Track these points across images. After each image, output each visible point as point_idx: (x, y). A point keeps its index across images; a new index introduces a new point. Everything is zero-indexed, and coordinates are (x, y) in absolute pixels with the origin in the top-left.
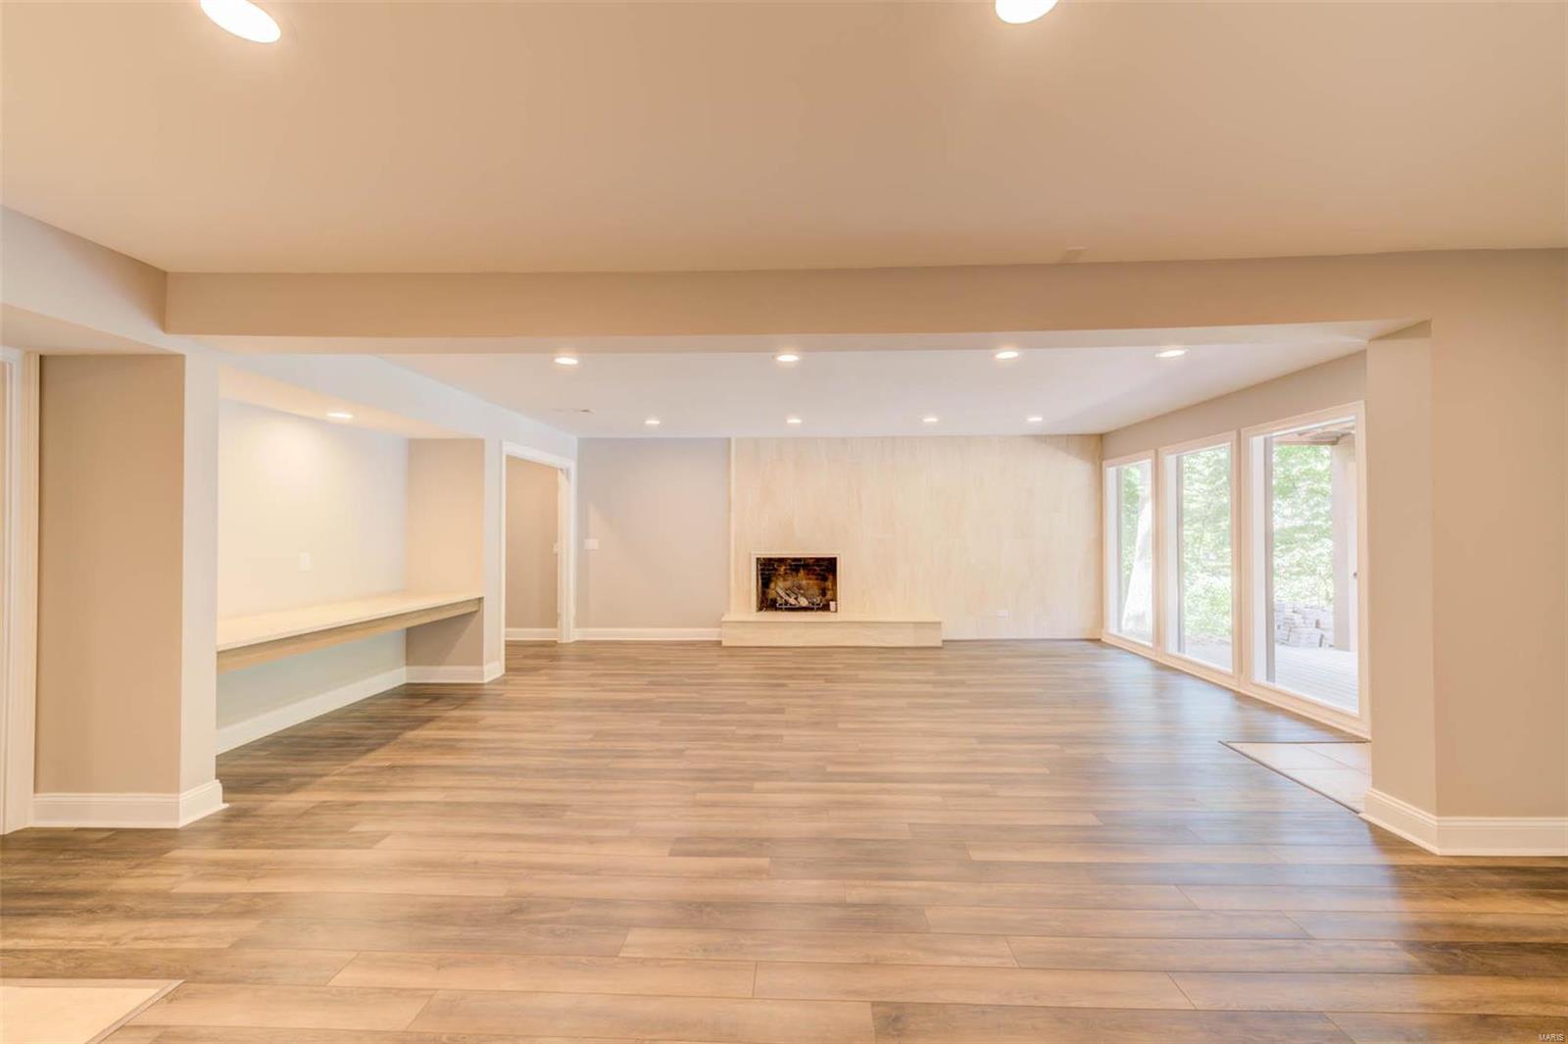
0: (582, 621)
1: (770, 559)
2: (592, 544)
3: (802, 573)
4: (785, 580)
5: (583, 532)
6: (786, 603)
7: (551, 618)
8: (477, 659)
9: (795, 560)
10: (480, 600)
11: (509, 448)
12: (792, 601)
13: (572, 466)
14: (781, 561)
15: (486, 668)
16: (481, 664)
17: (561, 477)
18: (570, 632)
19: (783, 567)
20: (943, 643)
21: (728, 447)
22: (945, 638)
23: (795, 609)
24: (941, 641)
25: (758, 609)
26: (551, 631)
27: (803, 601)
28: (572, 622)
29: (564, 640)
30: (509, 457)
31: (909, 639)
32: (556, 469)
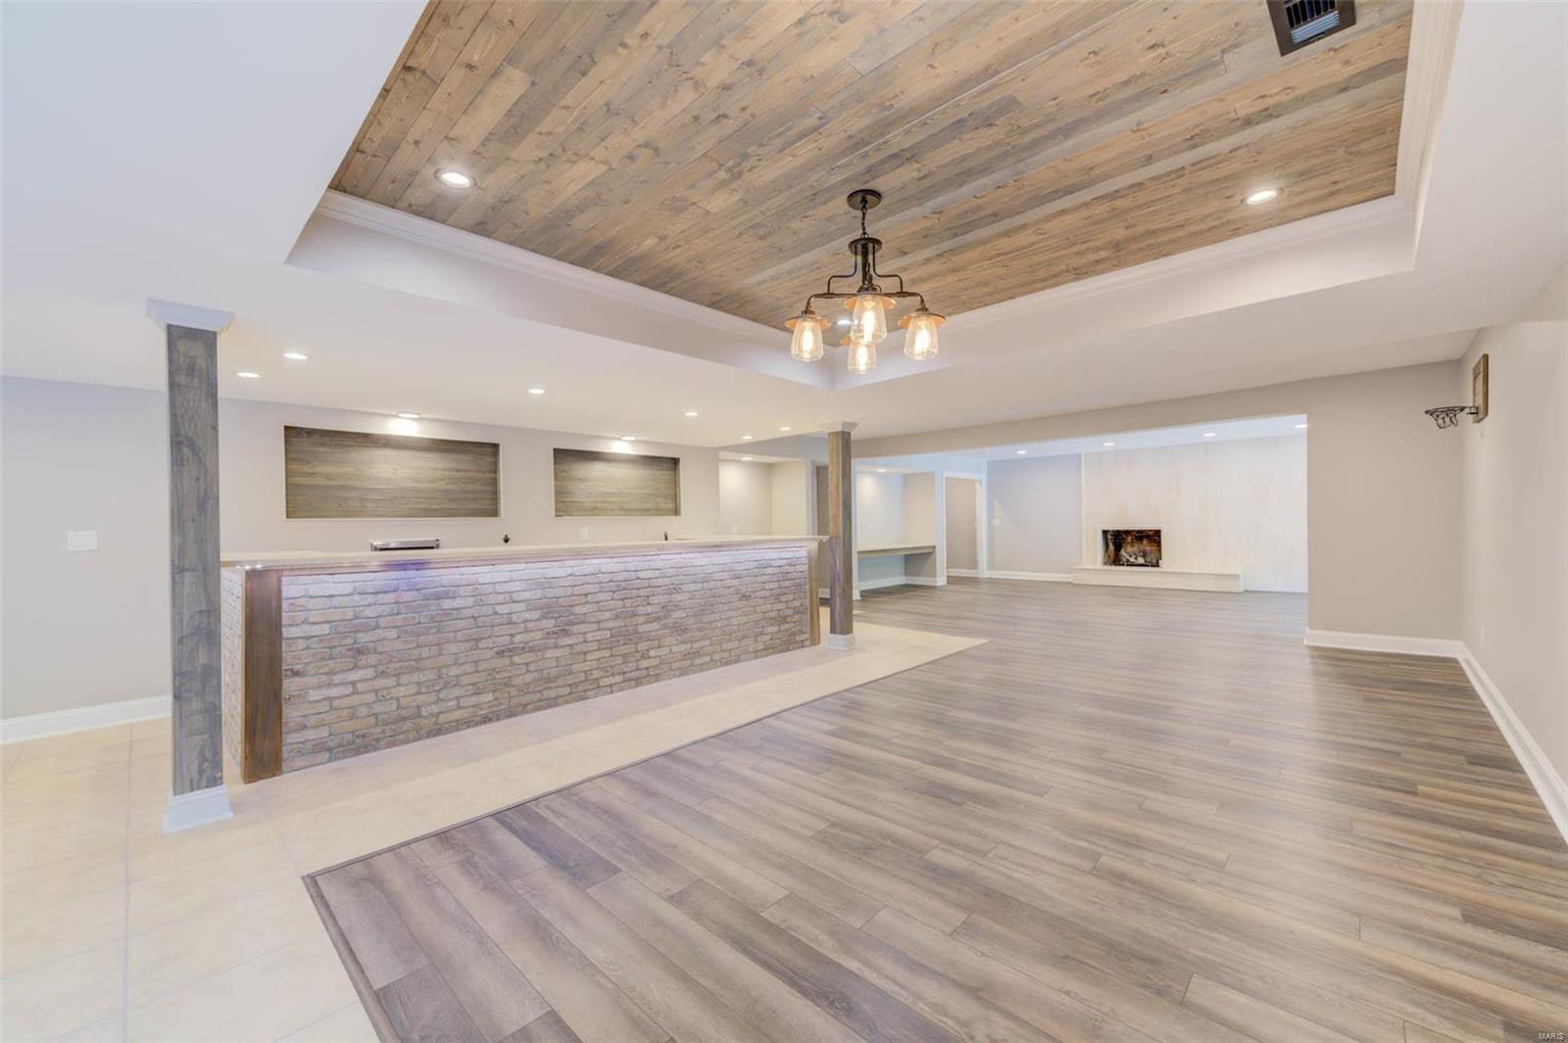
0: (991, 566)
1: (1119, 531)
2: (996, 522)
3: (1145, 542)
4: (1132, 546)
5: (990, 517)
6: (1128, 561)
7: (973, 564)
8: (933, 574)
9: (1138, 532)
10: (934, 547)
11: (947, 474)
12: (1132, 560)
13: (983, 477)
14: (1128, 532)
15: (938, 579)
16: (935, 576)
17: (978, 486)
18: (984, 572)
19: (1130, 538)
20: (1246, 591)
21: (1080, 459)
22: (1249, 589)
23: (1134, 565)
24: (1242, 590)
25: (1105, 564)
26: (974, 571)
27: (1141, 560)
28: (985, 567)
29: (980, 576)
30: (947, 478)
31: (1212, 585)
32: (974, 481)
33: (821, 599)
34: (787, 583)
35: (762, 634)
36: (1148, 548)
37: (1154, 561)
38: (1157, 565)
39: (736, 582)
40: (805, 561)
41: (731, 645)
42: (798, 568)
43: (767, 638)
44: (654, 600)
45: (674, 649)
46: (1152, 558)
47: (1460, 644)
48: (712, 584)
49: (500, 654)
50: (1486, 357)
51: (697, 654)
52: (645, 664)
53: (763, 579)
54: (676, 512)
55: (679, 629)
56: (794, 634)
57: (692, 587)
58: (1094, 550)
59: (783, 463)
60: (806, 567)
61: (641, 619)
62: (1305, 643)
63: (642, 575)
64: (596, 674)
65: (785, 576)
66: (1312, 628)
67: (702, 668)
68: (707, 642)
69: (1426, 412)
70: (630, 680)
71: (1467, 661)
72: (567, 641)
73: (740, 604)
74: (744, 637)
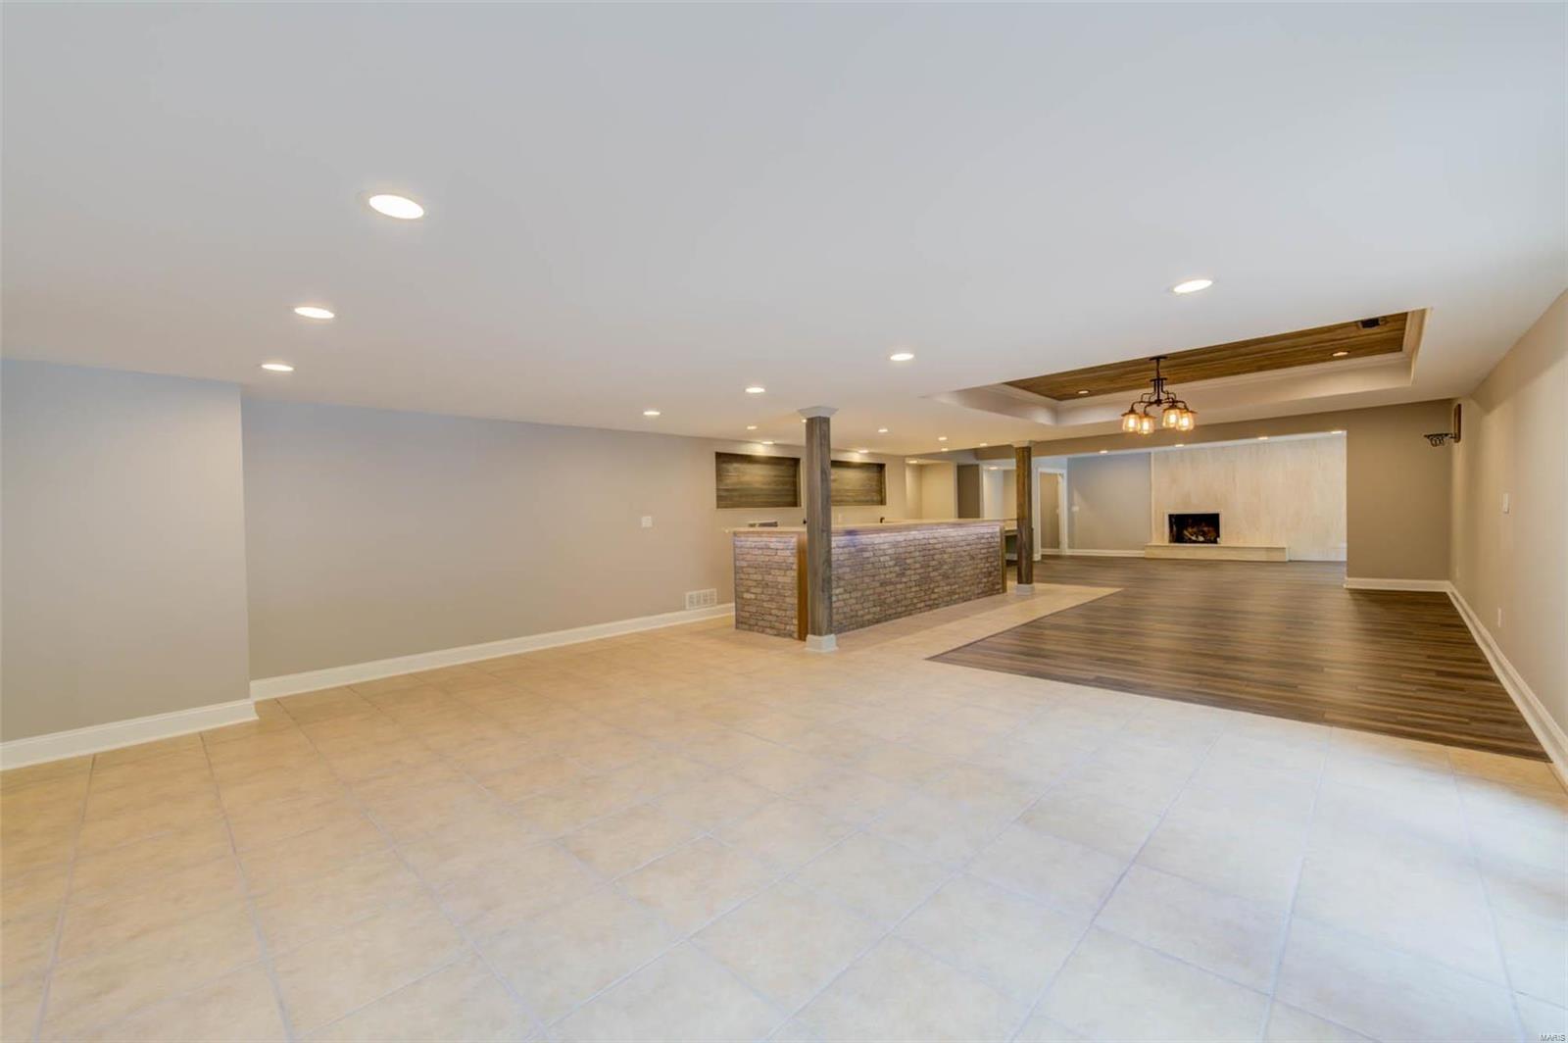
0: (1071, 547)
1: (1178, 516)
2: (1076, 509)
3: (1205, 523)
5: (1071, 504)
6: (1190, 539)
7: (1059, 545)
9: (1193, 515)
11: (1040, 470)
12: (1194, 538)
13: (1065, 472)
14: (1186, 516)
18: (1066, 551)
20: (1290, 561)
21: (1150, 457)
22: (1292, 559)
23: (1195, 542)
24: (1287, 560)
25: (1171, 542)
26: (1057, 550)
27: (1201, 539)
28: (1066, 546)
29: (1063, 554)
30: (1041, 474)
31: (1262, 557)
32: (1056, 475)
33: (1008, 561)
34: (991, 550)
35: (980, 583)
36: (1206, 529)
37: (1212, 538)
38: (1215, 542)
39: (968, 548)
40: (998, 534)
41: (967, 589)
42: (996, 540)
43: (982, 585)
44: (936, 557)
45: (945, 588)
46: (1212, 536)
47: (1447, 582)
48: (958, 549)
49: (882, 585)
50: (1459, 406)
51: (954, 593)
52: (934, 596)
53: (979, 546)
54: (882, 502)
55: (945, 576)
56: (993, 585)
57: (950, 550)
58: (1161, 534)
59: (932, 465)
60: (999, 540)
61: (930, 569)
62: (1345, 586)
63: (931, 541)
64: (915, 601)
65: (990, 545)
66: (1349, 576)
67: (955, 602)
68: (957, 586)
69: (1426, 436)
70: (929, 606)
71: (1453, 594)
72: (904, 580)
73: (971, 562)
74: (973, 584)
